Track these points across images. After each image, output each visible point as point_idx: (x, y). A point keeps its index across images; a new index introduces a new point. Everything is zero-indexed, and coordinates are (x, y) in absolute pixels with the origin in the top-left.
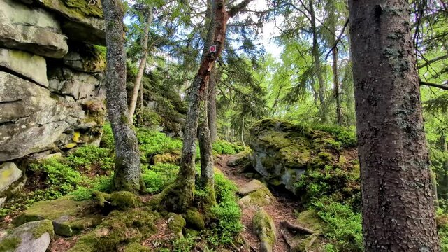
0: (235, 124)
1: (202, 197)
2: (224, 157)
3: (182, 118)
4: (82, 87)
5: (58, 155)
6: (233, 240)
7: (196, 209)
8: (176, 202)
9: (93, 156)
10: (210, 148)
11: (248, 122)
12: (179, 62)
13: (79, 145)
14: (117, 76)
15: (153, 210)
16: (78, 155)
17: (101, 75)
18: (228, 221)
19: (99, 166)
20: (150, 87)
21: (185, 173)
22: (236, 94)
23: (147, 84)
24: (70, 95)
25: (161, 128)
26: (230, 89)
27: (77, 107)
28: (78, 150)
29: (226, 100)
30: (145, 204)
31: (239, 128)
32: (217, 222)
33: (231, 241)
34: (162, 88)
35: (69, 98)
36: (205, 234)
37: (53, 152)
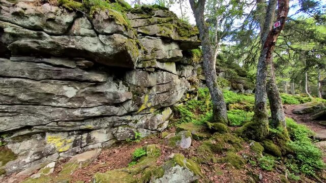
0: (295, 79)
1: (276, 134)
2: (287, 106)
3: (244, 80)
4: (188, 71)
5: (182, 104)
6: (317, 174)
7: (271, 141)
8: (255, 134)
9: (196, 105)
10: (279, 99)
11: (314, 75)
12: (237, 43)
13: (189, 99)
14: (209, 62)
15: (239, 136)
16: (190, 104)
17: (194, 64)
18: (307, 157)
19: (199, 110)
20: (220, 64)
21: (259, 115)
22: (297, 53)
23: (218, 63)
24: (184, 76)
25: (229, 88)
26: (288, 50)
27: (187, 82)
28: (189, 102)
29: (284, 60)
30: (233, 132)
31: (301, 81)
32: (295, 155)
33: (314, 174)
34: (227, 63)
35: (183, 78)
36: (283, 161)
37: (180, 103)
